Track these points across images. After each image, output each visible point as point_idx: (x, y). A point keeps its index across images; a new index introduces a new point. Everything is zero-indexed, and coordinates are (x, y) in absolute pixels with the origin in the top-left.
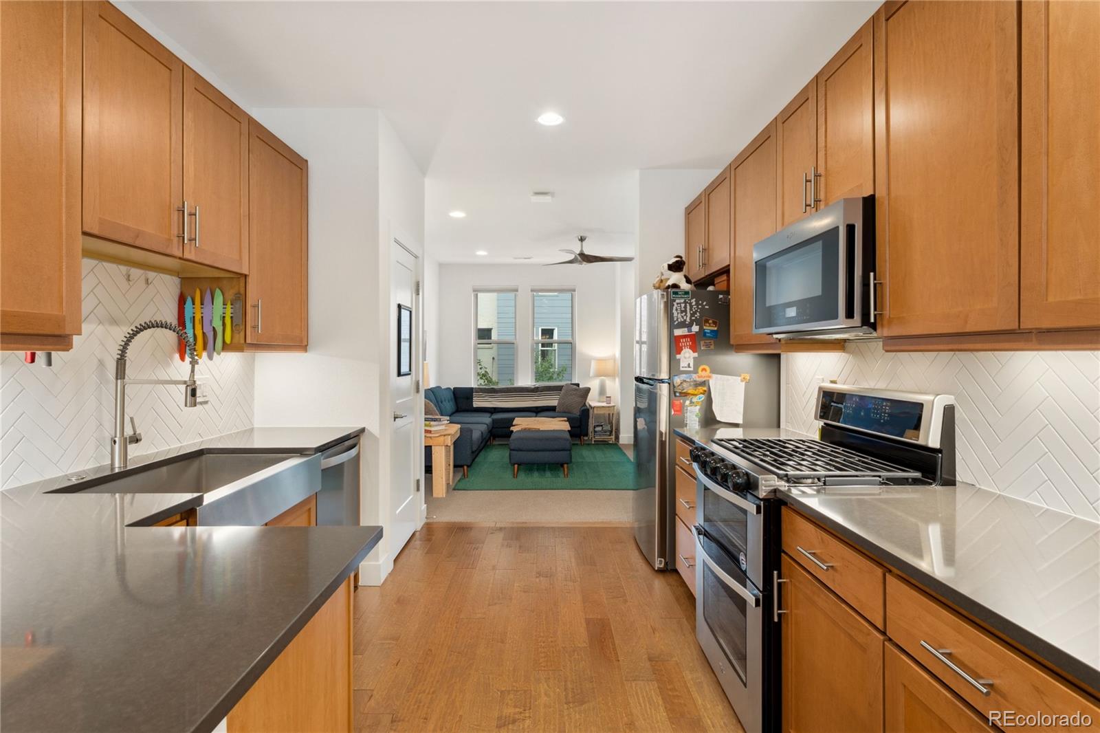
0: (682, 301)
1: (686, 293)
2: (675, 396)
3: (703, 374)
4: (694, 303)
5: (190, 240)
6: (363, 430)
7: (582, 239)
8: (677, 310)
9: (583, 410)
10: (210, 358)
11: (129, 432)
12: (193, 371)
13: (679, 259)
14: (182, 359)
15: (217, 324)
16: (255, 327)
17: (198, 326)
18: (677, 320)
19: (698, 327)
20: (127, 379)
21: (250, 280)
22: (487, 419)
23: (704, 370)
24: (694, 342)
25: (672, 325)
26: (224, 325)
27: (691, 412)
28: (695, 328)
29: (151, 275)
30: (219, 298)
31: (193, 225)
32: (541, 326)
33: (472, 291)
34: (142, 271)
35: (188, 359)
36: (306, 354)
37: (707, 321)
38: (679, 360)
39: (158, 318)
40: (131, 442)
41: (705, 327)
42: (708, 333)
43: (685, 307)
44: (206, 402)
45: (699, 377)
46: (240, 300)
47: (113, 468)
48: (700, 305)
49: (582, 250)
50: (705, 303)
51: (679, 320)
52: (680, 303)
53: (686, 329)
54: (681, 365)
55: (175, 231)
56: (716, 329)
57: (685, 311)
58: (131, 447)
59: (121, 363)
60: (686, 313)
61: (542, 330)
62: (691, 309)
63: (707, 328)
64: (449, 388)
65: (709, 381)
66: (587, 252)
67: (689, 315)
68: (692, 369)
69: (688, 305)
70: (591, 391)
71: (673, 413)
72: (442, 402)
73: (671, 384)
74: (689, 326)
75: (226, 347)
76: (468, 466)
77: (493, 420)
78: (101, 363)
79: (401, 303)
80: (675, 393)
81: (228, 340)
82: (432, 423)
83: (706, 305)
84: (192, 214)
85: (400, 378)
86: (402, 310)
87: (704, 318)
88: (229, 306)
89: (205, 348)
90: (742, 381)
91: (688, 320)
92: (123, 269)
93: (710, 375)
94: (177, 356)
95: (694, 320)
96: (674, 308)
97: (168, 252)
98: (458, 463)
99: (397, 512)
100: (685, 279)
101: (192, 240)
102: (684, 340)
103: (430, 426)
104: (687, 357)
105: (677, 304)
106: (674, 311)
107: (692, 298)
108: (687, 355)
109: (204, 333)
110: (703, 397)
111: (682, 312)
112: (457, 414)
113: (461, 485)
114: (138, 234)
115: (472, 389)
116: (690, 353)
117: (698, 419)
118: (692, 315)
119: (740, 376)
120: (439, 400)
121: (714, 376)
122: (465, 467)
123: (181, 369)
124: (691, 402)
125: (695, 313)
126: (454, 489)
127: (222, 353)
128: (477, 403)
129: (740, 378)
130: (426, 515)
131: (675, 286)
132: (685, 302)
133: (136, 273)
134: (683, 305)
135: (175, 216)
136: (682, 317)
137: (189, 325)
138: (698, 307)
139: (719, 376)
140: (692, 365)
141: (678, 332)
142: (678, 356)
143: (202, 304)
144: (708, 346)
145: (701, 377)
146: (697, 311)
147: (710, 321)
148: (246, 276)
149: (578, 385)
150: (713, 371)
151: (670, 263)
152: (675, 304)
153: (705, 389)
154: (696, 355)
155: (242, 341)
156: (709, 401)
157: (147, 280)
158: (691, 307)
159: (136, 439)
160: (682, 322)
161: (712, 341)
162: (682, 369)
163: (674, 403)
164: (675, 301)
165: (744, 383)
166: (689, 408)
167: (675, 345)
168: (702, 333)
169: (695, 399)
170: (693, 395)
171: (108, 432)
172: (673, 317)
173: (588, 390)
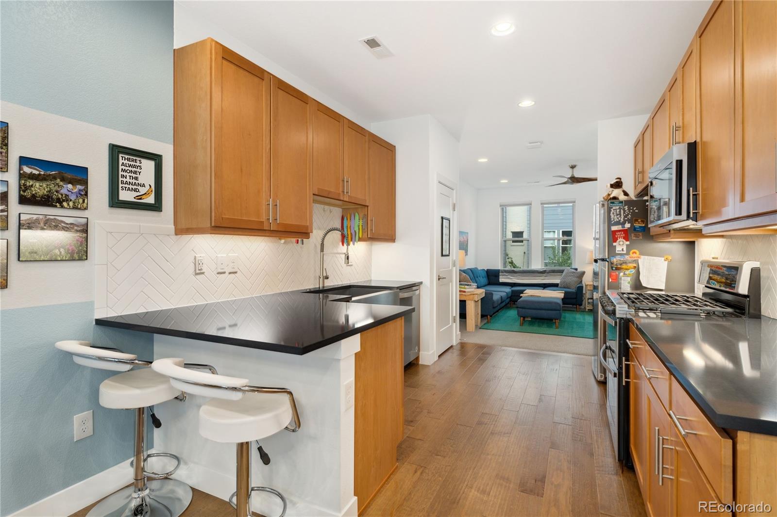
0: (618, 208)
1: (621, 202)
2: (612, 270)
3: (635, 255)
4: (627, 209)
5: (346, 193)
6: (421, 283)
7: (573, 167)
8: (613, 213)
9: (578, 287)
10: (354, 244)
11: (325, 275)
12: (348, 248)
13: (619, 180)
14: (343, 245)
15: (356, 229)
16: (372, 230)
17: (349, 230)
18: (614, 220)
19: (630, 224)
20: (324, 253)
21: (369, 208)
22: (508, 289)
23: (634, 253)
24: (626, 234)
25: (610, 223)
26: (359, 229)
27: (624, 280)
28: (628, 225)
29: (332, 208)
30: (357, 217)
31: (347, 186)
32: (561, 229)
33: (499, 206)
34: (328, 207)
35: (345, 245)
36: (394, 244)
37: (636, 220)
38: (615, 246)
39: (334, 226)
40: (325, 278)
41: (635, 225)
42: (638, 228)
43: (620, 212)
44: (352, 265)
45: (630, 257)
46: (366, 217)
47: (319, 287)
48: (631, 209)
49: (573, 175)
50: (635, 208)
51: (615, 220)
52: (616, 209)
53: (621, 226)
54: (617, 250)
55: (341, 190)
56: (644, 225)
57: (620, 214)
58: (325, 280)
59: (322, 245)
60: (620, 217)
61: (563, 232)
62: (624, 213)
63: (637, 225)
64: (484, 270)
65: (638, 260)
66: (576, 176)
67: (622, 217)
68: (625, 252)
69: (622, 211)
70: (585, 274)
71: (610, 280)
72: (477, 277)
73: (609, 262)
74: (623, 224)
75: (360, 240)
76: (491, 316)
77: (512, 291)
78: (315, 246)
79: (443, 216)
80: (612, 267)
81: (361, 237)
82: (466, 287)
83: (636, 210)
84: (347, 182)
85: (443, 257)
86: (444, 220)
87: (634, 218)
88: (361, 221)
89: (351, 240)
90: (665, 261)
91: (622, 220)
92: (322, 206)
93: (639, 256)
94: (341, 243)
95: (626, 220)
96: (612, 213)
97: (339, 199)
98: (484, 314)
99: (441, 330)
100: (623, 193)
101: (347, 193)
102: (619, 233)
103: (465, 288)
104: (621, 246)
105: (614, 210)
106: (611, 214)
107: (625, 206)
108: (621, 243)
109: (351, 233)
110: (633, 271)
111: (617, 215)
112: (489, 286)
113: (485, 327)
114: (329, 192)
115: (499, 270)
116: (623, 242)
117: (629, 285)
118: (625, 217)
119: (663, 257)
120: (476, 276)
121: (642, 257)
122: (489, 316)
123: (343, 249)
124: (624, 274)
125: (628, 215)
126: (480, 328)
127: (358, 242)
128: (502, 279)
129: (663, 258)
130: (460, 338)
131: (615, 198)
132: (620, 209)
133: (327, 207)
134: (618, 211)
135: (341, 183)
136: (618, 218)
137: (345, 230)
138: (629, 212)
139: (646, 257)
140: (625, 249)
141: (614, 228)
142: (614, 244)
143: (350, 220)
144: (636, 236)
145: (632, 257)
146: (629, 214)
147: (639, 220)
148: (368, 206)
149: (576, 269)
150: (642, 254)
151: (612, 183)
152: (612, 210)
153: (635, 265)
154: (628, 243)
155: (366, 237)
156: (638, 273)
157: (330, 210)
158: (624, 211)
159: (327, 278)
160: (617, 221)
161: (641, 234)
162: (617, 252)
163: (611, 274)
164: (612, 208)
165: (667, 262)
166: (622, 278)
167: (613, 237)
168: (633, 229)
169: (627, 272)
170: (627, 269)
171: (318, 274)
172: (611, 219)
173: (584, 273)
